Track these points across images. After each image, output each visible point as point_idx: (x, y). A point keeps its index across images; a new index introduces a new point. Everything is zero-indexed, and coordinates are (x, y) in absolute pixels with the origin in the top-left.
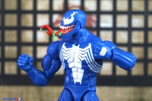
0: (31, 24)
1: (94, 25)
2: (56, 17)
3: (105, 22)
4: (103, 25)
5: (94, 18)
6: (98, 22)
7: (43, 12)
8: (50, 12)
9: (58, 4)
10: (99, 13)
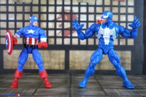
0: (45, 19)
2: (58, 16)
3: (83, 18)
4: (81, 20)
5: (77, 16)
6: (79, 18)
7: (51, 13)
8: (55, 13)
9: (59, 9)
10: (79, 13)
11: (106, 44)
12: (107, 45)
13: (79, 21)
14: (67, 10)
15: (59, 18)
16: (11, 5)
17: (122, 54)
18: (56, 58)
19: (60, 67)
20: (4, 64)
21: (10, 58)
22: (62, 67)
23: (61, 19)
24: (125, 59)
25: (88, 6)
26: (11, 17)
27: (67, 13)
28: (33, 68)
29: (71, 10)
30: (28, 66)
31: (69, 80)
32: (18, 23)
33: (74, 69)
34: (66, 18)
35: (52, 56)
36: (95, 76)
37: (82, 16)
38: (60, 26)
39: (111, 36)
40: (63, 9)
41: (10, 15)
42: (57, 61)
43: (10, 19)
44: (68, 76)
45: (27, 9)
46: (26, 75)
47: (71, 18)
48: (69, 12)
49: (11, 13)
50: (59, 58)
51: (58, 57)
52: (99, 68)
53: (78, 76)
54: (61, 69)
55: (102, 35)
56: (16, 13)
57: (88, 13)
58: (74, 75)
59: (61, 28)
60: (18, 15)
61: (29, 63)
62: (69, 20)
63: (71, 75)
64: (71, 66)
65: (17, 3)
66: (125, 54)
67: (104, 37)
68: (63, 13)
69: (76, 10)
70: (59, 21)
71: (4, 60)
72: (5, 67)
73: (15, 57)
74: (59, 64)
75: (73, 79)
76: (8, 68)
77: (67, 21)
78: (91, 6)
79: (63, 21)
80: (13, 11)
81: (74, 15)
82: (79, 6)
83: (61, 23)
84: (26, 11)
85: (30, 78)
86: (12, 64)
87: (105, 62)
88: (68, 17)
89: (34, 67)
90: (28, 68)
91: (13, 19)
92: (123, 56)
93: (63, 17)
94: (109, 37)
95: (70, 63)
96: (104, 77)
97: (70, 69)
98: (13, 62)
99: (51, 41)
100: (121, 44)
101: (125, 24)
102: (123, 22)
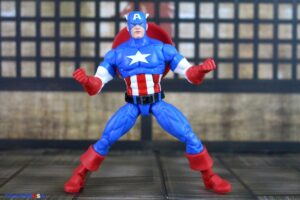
13: (177, 20)
17: (282, 102)
19: (128, 134)
21: (5, 113)
22: (134, 134)
24: (291, 114)
26: (8, 10)
28: (61, 137)
30: (51, 131)
32: (24, 25)
33: (164, 138)
35: (110, 107)
36: (218, 157)
37: (183, 6)
41: (4, 5)
43: (4, 14)
44: (153, 158)
46: (46, 154)
52: (224, 136)
53: (177, 156)
54: (133, 138)
58: (167, 155)
60: (24, 4)
61: (51, 125)
63: (157, 153)
66: (290, 102)
73: (17, 110)
86: (11, 127)
87: (241, 122)
89: (65, 133)
90: (50, 138)
91: (12, 13)
92: (285, 105)
95: (154, 125)
96: (243, 159)
97: (154, 138)
100: (281, 76)
101: (290, 27)
102: (286, 22)
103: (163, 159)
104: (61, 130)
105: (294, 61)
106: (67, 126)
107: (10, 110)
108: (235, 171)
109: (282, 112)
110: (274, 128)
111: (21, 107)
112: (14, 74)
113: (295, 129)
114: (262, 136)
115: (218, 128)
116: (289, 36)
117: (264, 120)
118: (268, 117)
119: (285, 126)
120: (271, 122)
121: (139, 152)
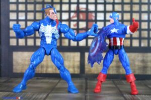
0: (59, 18)
1: (94, 19)
2: (72, 14)
3: (99, 17)
4: (98, 19)
5: (94, 14)
6: (96, 17)
7: (65, 12)
8: (69, 12)
9: (74, 7)
10: (96, 12)
11: (47, 43)
12: (49, 44)
13: (96, 21)
14: (82, 8)
15: (73, 17)
16: (22, 3)
17: (144, 57)
18: (70, 61)
19: (74, 71)
20: (14, 67)
21: (20, 61)
22: (77, 71)
23: (76, 18)
24: (147, 62)
25: (105, 4)
26: (22, 16)
27: (82, 12)
28: (44, 72)
29: (87, 8)
30: (40, 69)
31: (84, 85)
32: (29, 23)
33: (90, 73)
34: (81, 17)
35: (66, 59)
36: (113, 81)
37: (98, 14)
38: (74, 26)
39: (53, 34)
40: (78, 7)
41: (20, 14)
42: (72, 64)
43: (20, 18)
44: (84, 81)
45: (39, 7)
46: (38, 79)
47: (87, 17)
48: (84, 10)
49: (22, 11)
50: (74, 61)
51: (72, 60)
52: (117, 72)
53: (94, 80)
54: (76, 73)
55: (43, 33)
56: (26, 12)
57: (105, 12)
58: (90, 80)
59: (76, 27)
60: (28, 14)
62: (85, 19)
63: (86, 79)
64: (86, 70)
65: (28, 1)
66: (147, 57)
67: (45, 35)
68: (78, 12)
69: (92, 8)
70: (74, 21)
71: (14, 63)
72: (14, 71)
73: (25, 60)
74: (74, 68)
75: (89, 84)
76: (19, 72)
77: (82, 21)
78: (109, 3)
79: (78, 21)
80: (24, 9)
81: (90, 14)
82: (96, 3)
83: (75, 23)
84: (37, 9)
85: (42, 82)
86: (23, 67)
88: (83, 16)
90: (40, 72)
91: (23, 18)
92: (145, 58)
93: (78, 16)
94: (51, 36)
95: (86, 67)
97: (86, 73)
98: (23, 65)
99: (64, 42)
101: (147, 23)
102: (145, 21)
103: (88, 81)
104: (45, 69)
105: (148, 39)
106: (47, 67)
107: (22, 60)
108: (118, 86)
109: (143, 61)
110: (139, 68)
111: (27, 59)
112: (24, 44)
113: (149, 69)
114: (135, 72)
115: (115, 68)
116: (146, 27)
117: (135, 65)
118: (137, 63)
119: (145, 68)
120: (138, 66)
121: (78, 79)
